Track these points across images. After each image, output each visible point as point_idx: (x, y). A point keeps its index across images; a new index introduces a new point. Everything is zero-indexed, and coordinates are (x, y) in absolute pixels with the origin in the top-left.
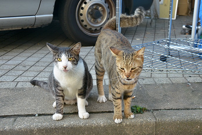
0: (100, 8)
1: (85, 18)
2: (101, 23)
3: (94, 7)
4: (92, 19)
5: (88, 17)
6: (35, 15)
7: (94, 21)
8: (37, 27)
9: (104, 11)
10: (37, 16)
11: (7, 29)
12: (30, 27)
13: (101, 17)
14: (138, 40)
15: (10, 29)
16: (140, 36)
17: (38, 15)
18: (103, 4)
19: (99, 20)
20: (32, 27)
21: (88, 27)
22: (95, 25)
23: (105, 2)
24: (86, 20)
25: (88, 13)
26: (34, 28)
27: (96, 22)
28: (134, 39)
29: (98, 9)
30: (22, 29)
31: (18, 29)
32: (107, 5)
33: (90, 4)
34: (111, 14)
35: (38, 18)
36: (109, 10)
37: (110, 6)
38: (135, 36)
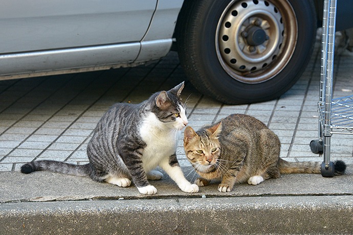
0: (264, 23)
1: (234, 44)
2: (265, 54)
3: (253, 21)
4: (247, 48)
5: (239, 42)
6: (140, 42)
7: (250, 51)
8: (138, 65)
9: (272, 28)
10: (143, 43)
11: (85, 70)
12: (125, 66)
13: (266, 43)
14: (346, 92)
15: (91, 70)
16: (350, 84)
17: (145, 41)
18: (272, 13)
19: (260, 48)
20: (129, 66)
21: (239, 64)
22: (253, 58)
23: (276, 11)
24: (235, 49)
25: (241, 34)
26: (132, 66)
27: (255, 52)
28: (337, 90)
29: (259, 26)
30: (111, 68)
31: (105, 69)
32: (278, 15)
33: (245, 15)
34: (285, 35)
35: (144, 45)
36: (282, 25)
37: (284, 18)
38: (336, 84)
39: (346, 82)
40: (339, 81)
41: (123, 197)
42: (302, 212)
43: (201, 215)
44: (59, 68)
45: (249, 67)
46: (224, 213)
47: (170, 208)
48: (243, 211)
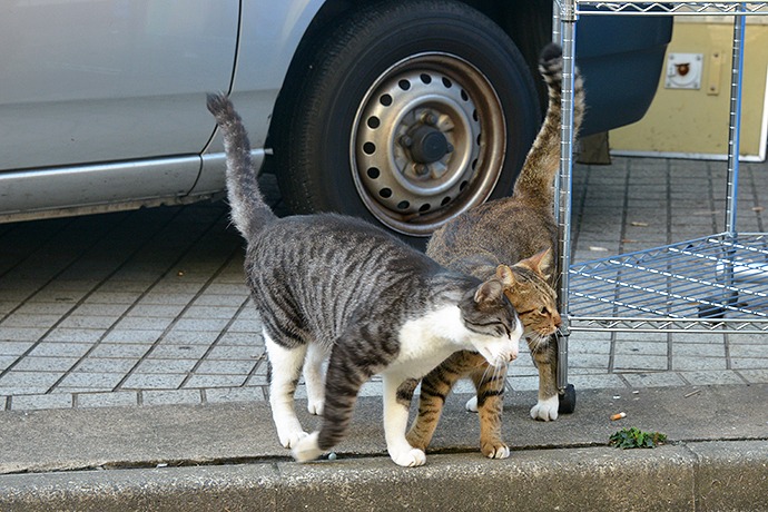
0: (442, 119)
1: (387, 159)
2: (446, 180)
3: (421, 116)
4: (412, 167)
5: (395, 157)
6: (199, 155)
7: (418, 173)
8: (197, 200)
9: (457, 129)
10: (206, 157)
11: (88, 212)
12: (171, 203)
13: (447, 158)
14: (597, 252)
15: (101, 210)
16: (606, 238)
17: (209, 153)
18: (457, 102)
19: (437, 168)
20: (179, 202)
21: (396, 198)
22: (425, 187)
23: (465, 97)
24: (388, 169)
25: (399, 141)
26: (185, 203)
27: (427, 175)
28: (581, 248)
29: (433, 125)
30: (143, 207)
31: (129, 208)
32: (470, 106)
33: (407, 103)
34: (483, 143)
35: (209, 162)
36: (476, 125)
37: (479, 111)
38: (580, 237)
39: (598, 232)
40: (584, 230)
41: (167, 462)
42: (516, 481)
43: (320, 493)
44: (35, 207)
45: (416, 205)
46: (366, 487)
47: (260, 480)
48: (404, 483)
